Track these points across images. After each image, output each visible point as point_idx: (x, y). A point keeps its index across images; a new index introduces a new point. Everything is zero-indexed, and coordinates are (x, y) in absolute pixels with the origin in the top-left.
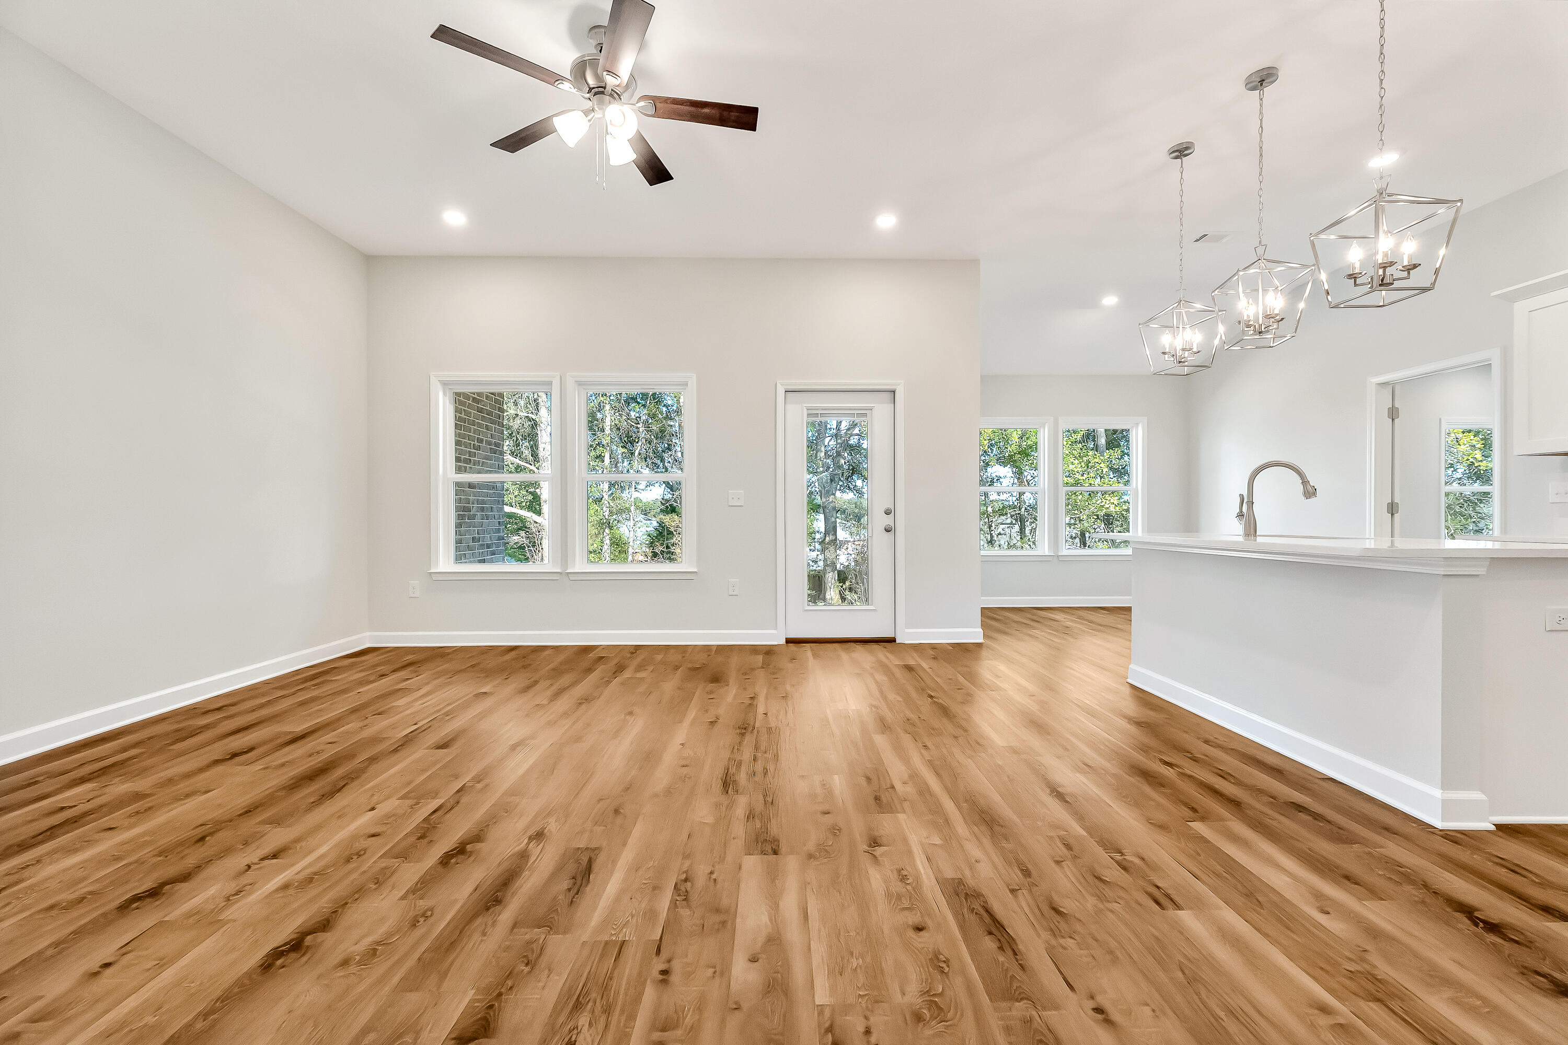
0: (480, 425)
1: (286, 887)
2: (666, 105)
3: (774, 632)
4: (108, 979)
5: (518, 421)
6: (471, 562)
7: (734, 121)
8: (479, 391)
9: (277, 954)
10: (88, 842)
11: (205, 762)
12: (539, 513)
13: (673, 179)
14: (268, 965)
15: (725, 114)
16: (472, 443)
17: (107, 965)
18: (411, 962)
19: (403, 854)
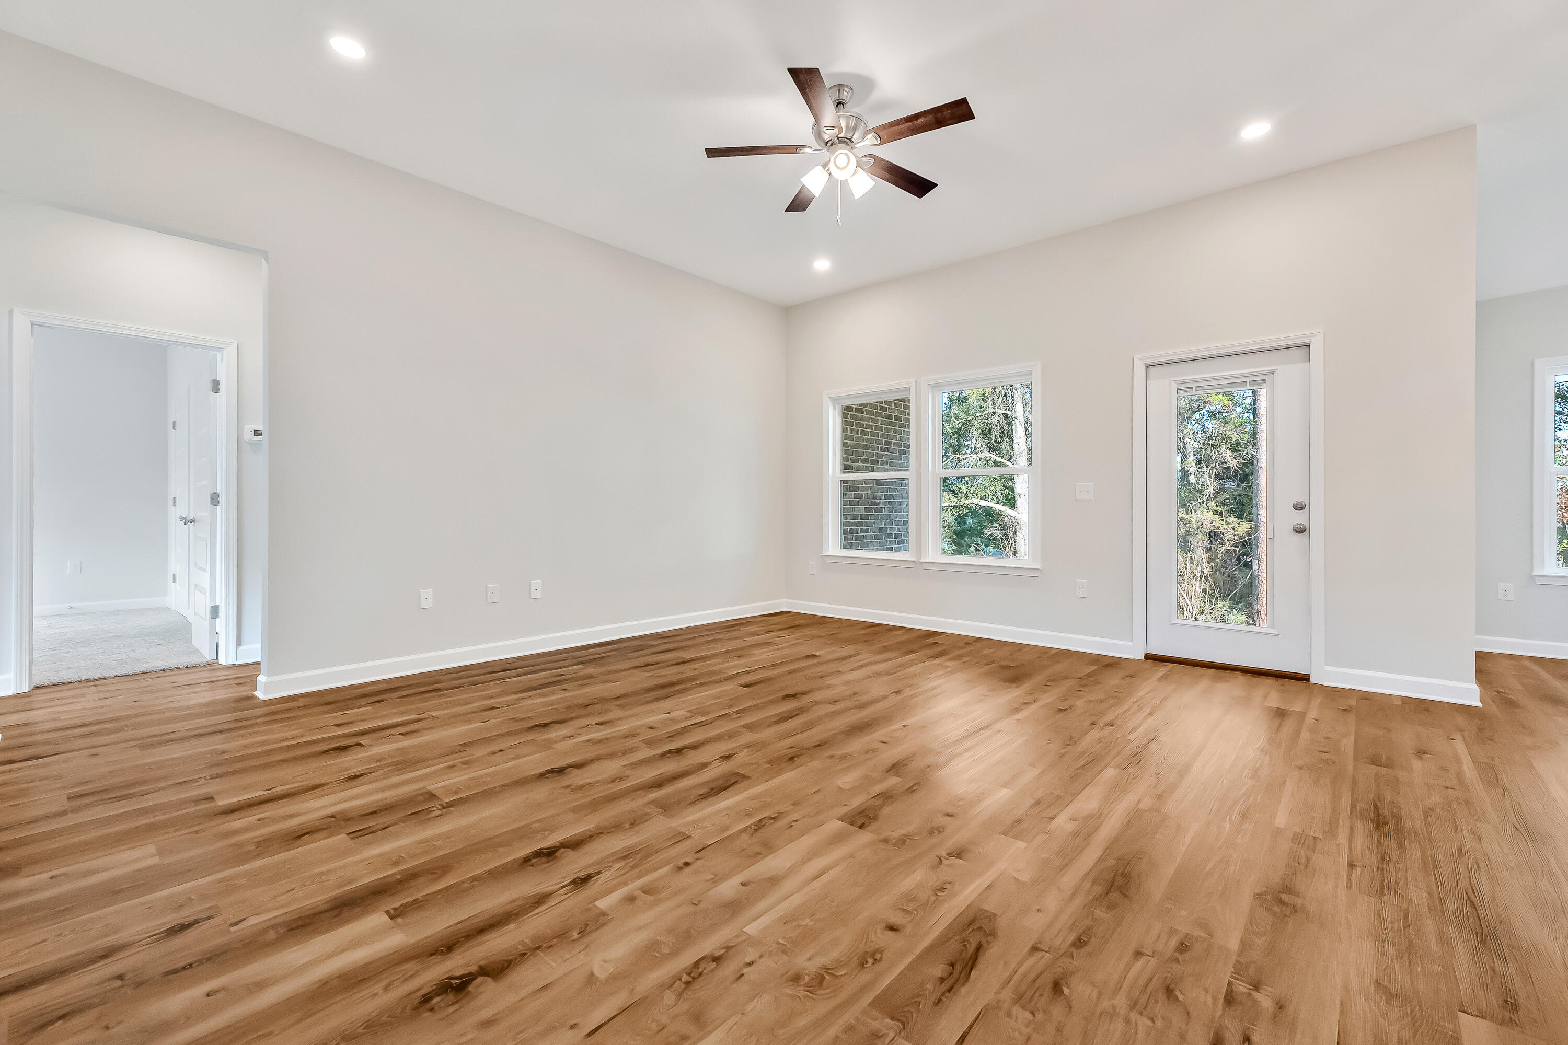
0: (887, 430)
1: (589, 741)
2: (886, 131)
3: (1130, 644)
4: (494, 757)
5: (995, 418)
6: (877, 549)
7: (950, 119)
8: (863, 403)
9: (552, 771)
10: (553, 693)
11: (630, 666)
12: (1013, 506)
13: (937, 185)
14: (542, 776)
15: (939, 115)
16: (880, 446)
17: (502, 751)
18: (589, 799)
19: (650, 743)
